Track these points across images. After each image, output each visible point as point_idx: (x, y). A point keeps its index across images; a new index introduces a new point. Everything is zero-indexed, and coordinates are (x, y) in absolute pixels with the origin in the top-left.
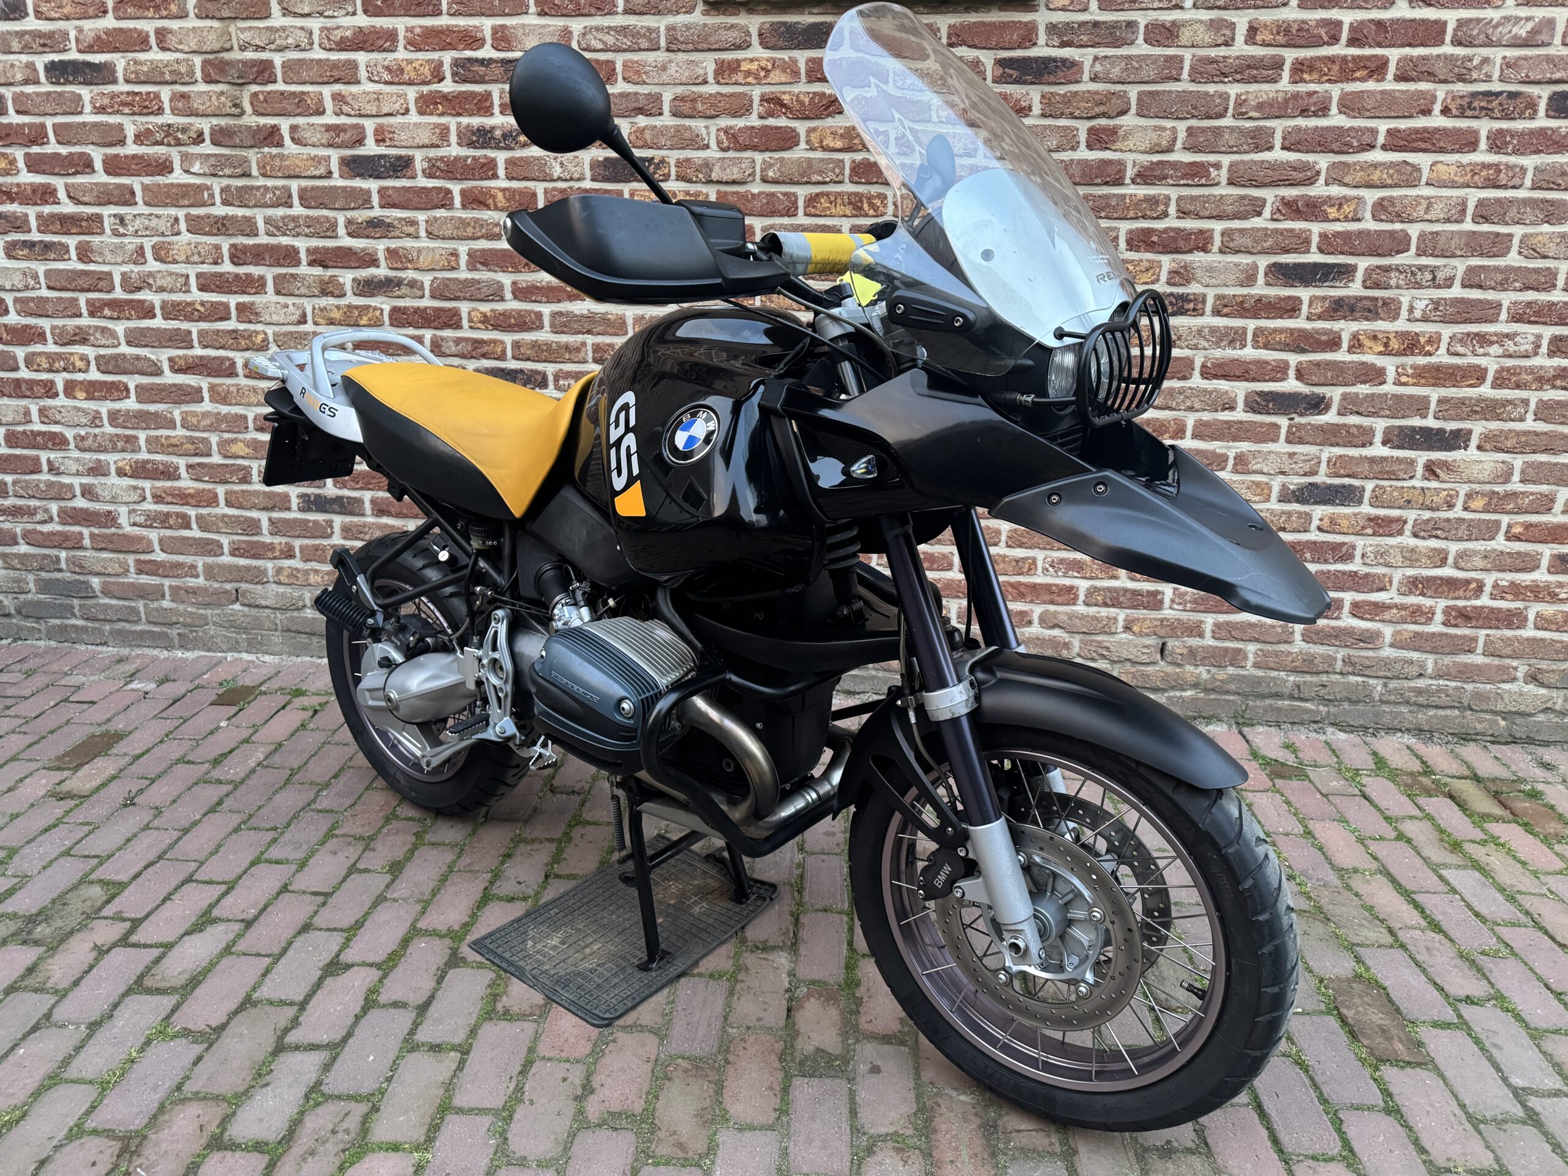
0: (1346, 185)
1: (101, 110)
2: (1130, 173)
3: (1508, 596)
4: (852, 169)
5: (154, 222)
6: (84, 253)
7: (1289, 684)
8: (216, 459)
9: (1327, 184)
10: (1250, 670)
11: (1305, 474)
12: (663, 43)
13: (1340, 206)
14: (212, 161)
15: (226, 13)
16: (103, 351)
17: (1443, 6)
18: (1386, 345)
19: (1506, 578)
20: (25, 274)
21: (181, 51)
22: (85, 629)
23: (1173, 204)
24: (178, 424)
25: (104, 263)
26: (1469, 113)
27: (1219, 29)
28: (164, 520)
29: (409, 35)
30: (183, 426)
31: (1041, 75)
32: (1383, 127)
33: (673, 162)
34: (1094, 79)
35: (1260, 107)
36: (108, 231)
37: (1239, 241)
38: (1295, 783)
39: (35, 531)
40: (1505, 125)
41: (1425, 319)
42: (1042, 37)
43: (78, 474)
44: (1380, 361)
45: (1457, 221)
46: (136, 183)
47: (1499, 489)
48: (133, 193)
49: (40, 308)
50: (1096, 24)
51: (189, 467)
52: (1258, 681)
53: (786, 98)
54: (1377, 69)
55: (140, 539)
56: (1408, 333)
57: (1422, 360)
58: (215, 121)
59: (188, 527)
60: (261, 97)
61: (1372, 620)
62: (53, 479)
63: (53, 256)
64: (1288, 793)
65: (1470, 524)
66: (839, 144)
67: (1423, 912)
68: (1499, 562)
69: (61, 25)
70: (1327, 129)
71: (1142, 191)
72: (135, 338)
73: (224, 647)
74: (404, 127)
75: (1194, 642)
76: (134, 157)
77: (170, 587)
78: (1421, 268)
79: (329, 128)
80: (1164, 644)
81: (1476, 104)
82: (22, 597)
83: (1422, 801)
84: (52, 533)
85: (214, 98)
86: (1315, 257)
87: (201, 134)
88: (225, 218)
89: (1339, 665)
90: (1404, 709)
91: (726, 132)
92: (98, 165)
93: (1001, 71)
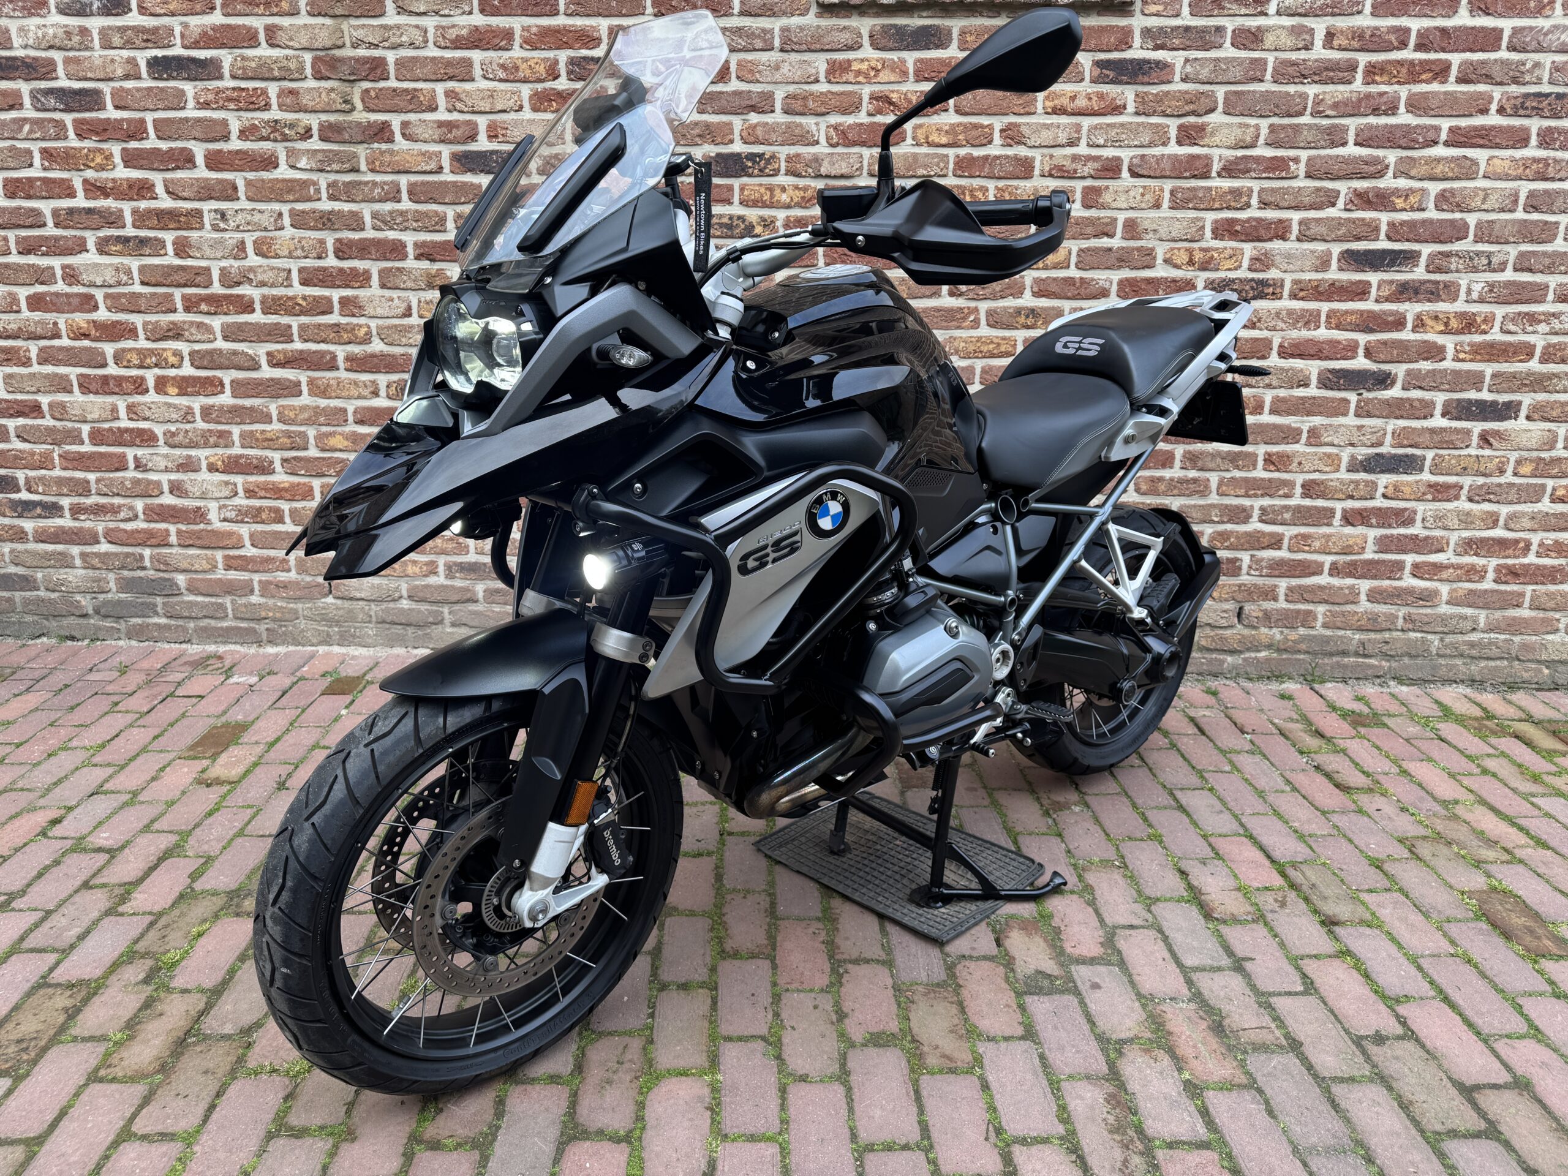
0: (1412, 178)
1: (206, 105)
2: (1216, 167)
3: (1553, 554)
4: (956, 164)
5: (257, 217)
6: (182, 248)
7: (1354, 642)
8: (313, 452)
9: (1395, 177)
10: (1319, 630)
11: (1372, 446)
12: (777, 43)
13: (1407, 196)
14: (320, 156)
15: (339, 11)
16: (197, 347)
17: (1500, 15)
18: (1446, 324)
19: (1551, 537)
20: (117, 270)
21: (291, 48)
22: (167, 627)
23: (1255, 195)
24: (275, 418)
25: (203, 258)
26: (1522, 112)
27: (1299, 34)
28: (255, 515)
29: (526, 34)
30: (279, 420)
31: (1136, 75)
32: (1445, 124)
33: (783, 157)
34: (1183, 80)
35: (1335, 106)
36: (208, 226)
37: (1315, 230)
38: (1376, 731)
39: (117, 529)
40: (1553, 123)
41: (1481, 301)
42: (1137, 41)
43: (167, 470)
44: (1440, 340)
45: (1510, 211)
46: (239, 179)
47: (1545, 455)
48: (235, 188)
49: (133, 304)
50: (1187, 29)
51: (284, 461)
52: (1327, 640)
53: (894, 97)
54: (1441, 72)
55: (230, 534)
56: (1465, 314)
57: (1478, 338)
58: (324, 117)
59: (281, 521)
60: (373, 94)
61: (1430, 580)
62: (140, 476)
63: (148, 251)
64: (1374, 739)
65: (1519, 488)
66: (944, 140)
67: (1528, 833)
68: (1545, 523)
69: (166, 20)
70: (1397, 126)
71: (1227, 184)
72: (231, 333)
73: (315, 641)
74: (516, 123)
75: (1268, 605)
76: (238, 152)
77: (260, 582)
78: (1478, 254)
79: (441, 124)
80: (1241, 608)
81: (1528, 104)
82: (101, 597)
83: (1493, 740)
84: (137, 531)
85: (324, 95)
86: (1383, 244)
87: (309, 130)
88: (330, 213)
89: (1400, 623)
90: (1459, 662)
91: (835, 128)
92: (200, 160)
93: (1097, 72)
